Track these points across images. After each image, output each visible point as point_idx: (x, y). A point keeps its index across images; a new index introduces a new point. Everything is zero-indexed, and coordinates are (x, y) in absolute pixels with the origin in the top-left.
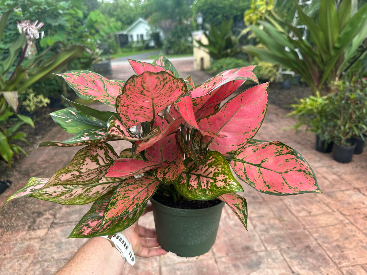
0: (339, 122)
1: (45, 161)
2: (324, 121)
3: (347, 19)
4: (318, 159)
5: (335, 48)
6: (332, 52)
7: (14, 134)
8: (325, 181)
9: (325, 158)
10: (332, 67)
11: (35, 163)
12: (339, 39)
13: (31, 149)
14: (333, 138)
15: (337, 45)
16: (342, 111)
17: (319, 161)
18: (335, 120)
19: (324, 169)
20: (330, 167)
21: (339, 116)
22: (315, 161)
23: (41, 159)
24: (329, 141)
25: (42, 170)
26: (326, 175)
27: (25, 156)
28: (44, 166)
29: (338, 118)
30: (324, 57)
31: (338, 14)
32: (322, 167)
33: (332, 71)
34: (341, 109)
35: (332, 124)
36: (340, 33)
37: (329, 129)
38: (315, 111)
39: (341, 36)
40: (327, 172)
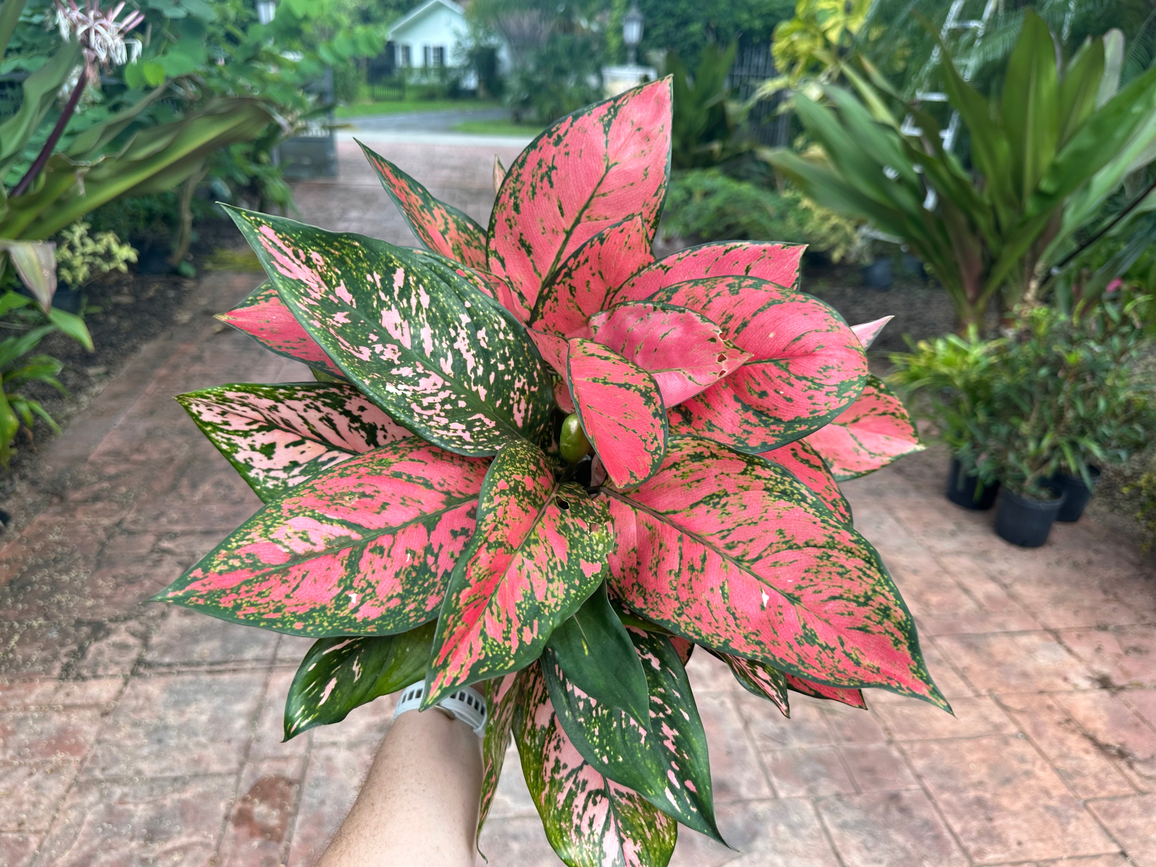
0: (1025, 428)
1: (116, 454)
2: (982, 417)
3: (1085, 112)
4: (949, 526)
5: (1040, 195)
6: (1030, 206)
7: (22, 361)
8: (964, 598)
9: (970, 526)
10: (1023, 248)
11: (83, 459)
12: (1055, 169)
13: (70, 409)
14: (1002, 469)
15: (1046, 185)
16: (1038, 396)
17: (953, 534)
18: (1015, 420)
19: (965, 562)
20: (984, 555)
21: (1026, 408)
22: (941, 534)
23: (103, 446)
24: (989, 481)
25: (106, 485)
26: (969, 581)
27: (50, 431)
28: (111, 470)
29: (1023, 417)
30: (1005, 216)
31: (1060, 90)
32: (958, 553)
33: (1022, 261)
34: (1036, 390)
35: (1004, 430)
36: (1059, 148)
37: (992, 444)
38: (959, 382)
39: (1062, 158)
40: (972, 572)
